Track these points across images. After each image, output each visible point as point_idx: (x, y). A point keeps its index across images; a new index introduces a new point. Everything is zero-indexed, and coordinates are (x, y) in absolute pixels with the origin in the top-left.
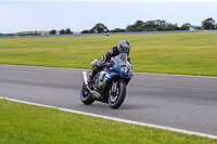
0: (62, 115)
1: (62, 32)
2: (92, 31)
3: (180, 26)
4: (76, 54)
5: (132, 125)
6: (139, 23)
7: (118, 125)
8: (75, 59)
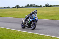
0: (7, 30)
1: (7, 8)
2: (15, 7)
3: (39, 6)
4: (11, 13)
5: (26, 33)
6: (28, 5)
7: (22, 33)
8: (11, 15)
